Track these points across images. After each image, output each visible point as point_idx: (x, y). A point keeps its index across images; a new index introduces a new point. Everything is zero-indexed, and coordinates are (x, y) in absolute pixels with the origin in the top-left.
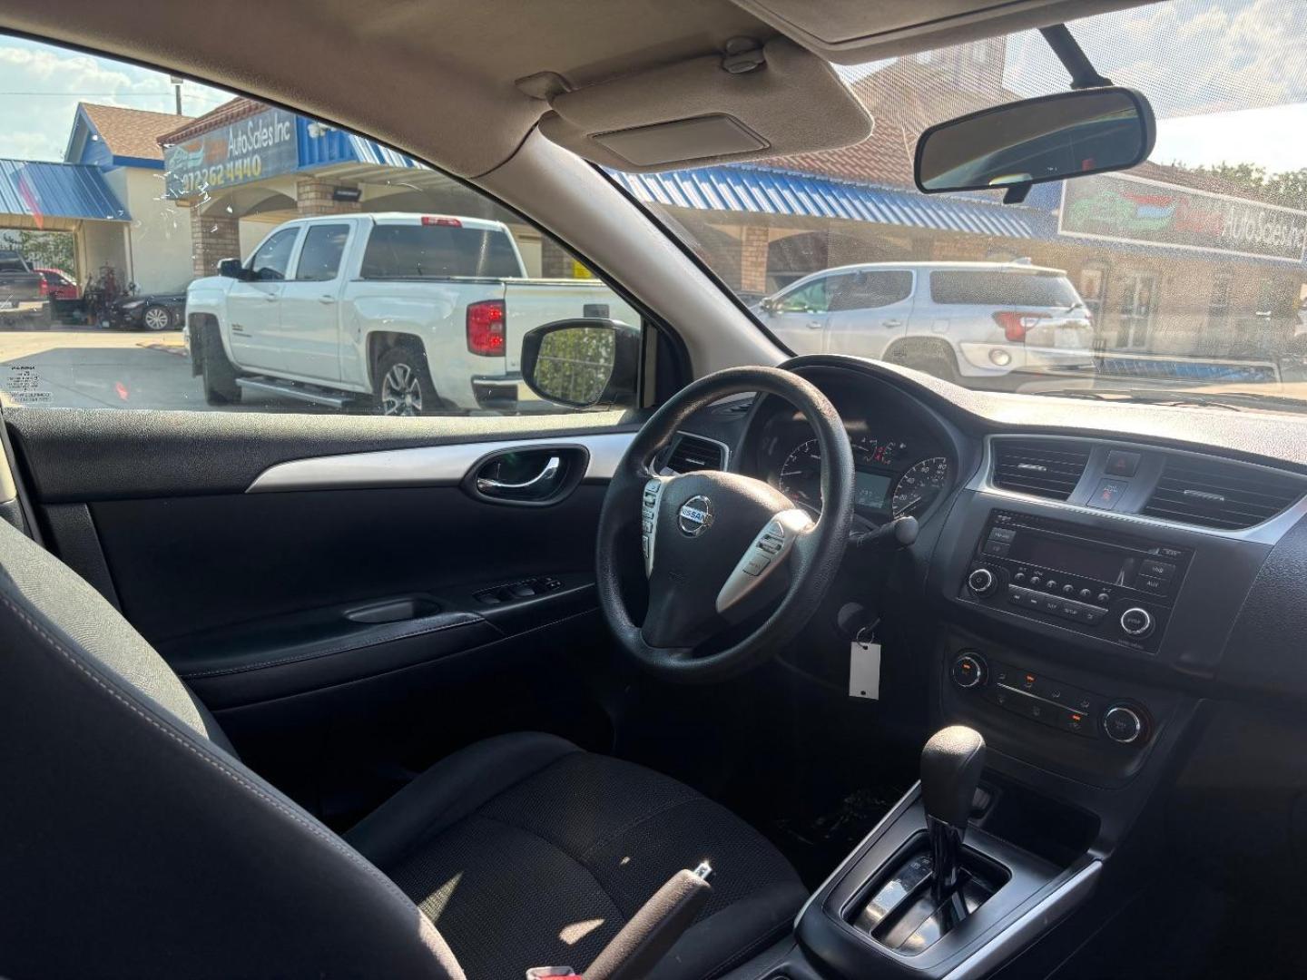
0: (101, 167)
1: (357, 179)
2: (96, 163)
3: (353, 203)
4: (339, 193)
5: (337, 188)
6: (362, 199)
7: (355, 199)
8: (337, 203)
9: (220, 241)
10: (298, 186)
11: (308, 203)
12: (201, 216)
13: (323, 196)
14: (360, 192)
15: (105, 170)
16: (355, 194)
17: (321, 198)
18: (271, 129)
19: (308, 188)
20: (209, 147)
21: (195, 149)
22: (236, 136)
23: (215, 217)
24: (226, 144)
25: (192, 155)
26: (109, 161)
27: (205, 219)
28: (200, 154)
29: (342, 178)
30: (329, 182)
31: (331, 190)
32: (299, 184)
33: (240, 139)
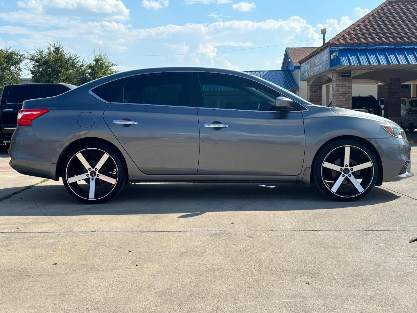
0: (292, 70)
1: (351, 69)
2: (290, 69)
3: (349, 78)
4: (343, 75)
5: (343, 73)
6: (352, 76)
7: (350, 76)
8: (343, 78)
9: (316, 94)
10: (332, 74)
11: (334, 79)
12: (310, 86)
13: (339, 76)
14: (351, 74)
15: (293, 71)
16: (349, 75)
17: (338, 77)
18: (324, 56)
19: (335, 74)
20: (311, 63)
21: (307, 64)
22: (317, 59)
23: (314, 86)
24: (314, 62)
25: (307, 66)
26: (293, 68)
27: (311, 87)
28: (309, 66)
29: (345, 70)
30: (341, 72)
31: (341, 74)
32: (333, 73)
33: (318, 60)
